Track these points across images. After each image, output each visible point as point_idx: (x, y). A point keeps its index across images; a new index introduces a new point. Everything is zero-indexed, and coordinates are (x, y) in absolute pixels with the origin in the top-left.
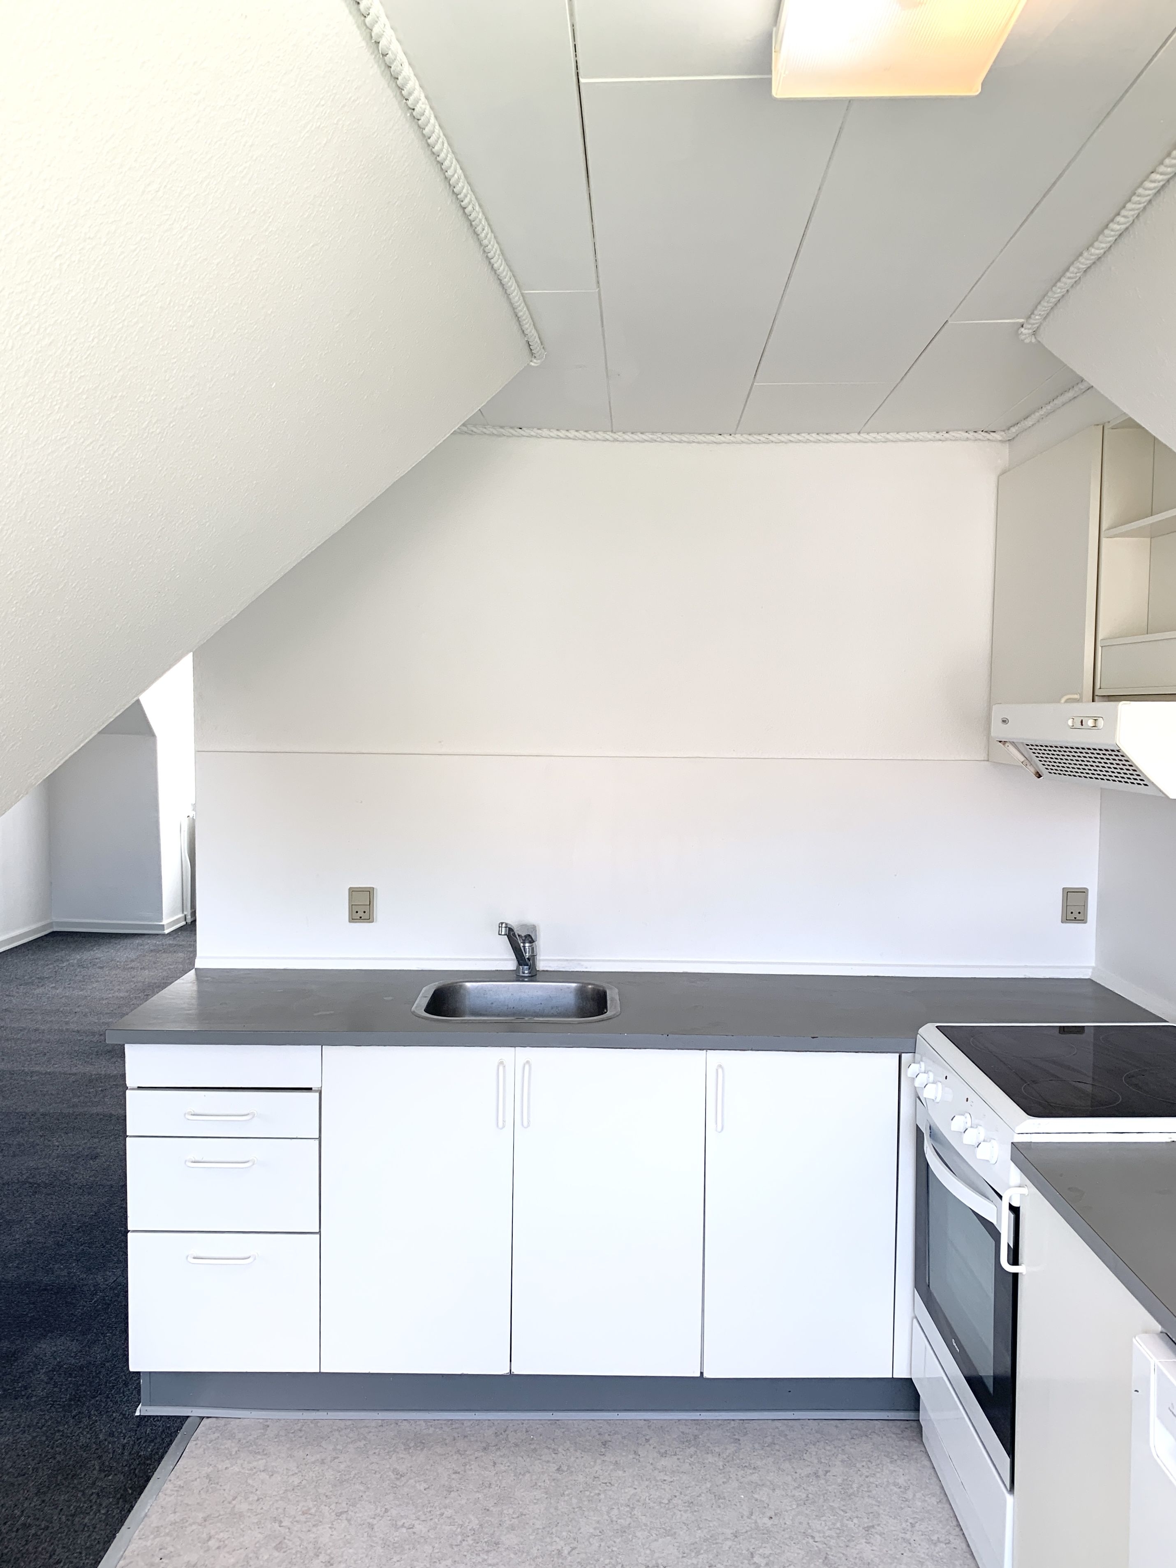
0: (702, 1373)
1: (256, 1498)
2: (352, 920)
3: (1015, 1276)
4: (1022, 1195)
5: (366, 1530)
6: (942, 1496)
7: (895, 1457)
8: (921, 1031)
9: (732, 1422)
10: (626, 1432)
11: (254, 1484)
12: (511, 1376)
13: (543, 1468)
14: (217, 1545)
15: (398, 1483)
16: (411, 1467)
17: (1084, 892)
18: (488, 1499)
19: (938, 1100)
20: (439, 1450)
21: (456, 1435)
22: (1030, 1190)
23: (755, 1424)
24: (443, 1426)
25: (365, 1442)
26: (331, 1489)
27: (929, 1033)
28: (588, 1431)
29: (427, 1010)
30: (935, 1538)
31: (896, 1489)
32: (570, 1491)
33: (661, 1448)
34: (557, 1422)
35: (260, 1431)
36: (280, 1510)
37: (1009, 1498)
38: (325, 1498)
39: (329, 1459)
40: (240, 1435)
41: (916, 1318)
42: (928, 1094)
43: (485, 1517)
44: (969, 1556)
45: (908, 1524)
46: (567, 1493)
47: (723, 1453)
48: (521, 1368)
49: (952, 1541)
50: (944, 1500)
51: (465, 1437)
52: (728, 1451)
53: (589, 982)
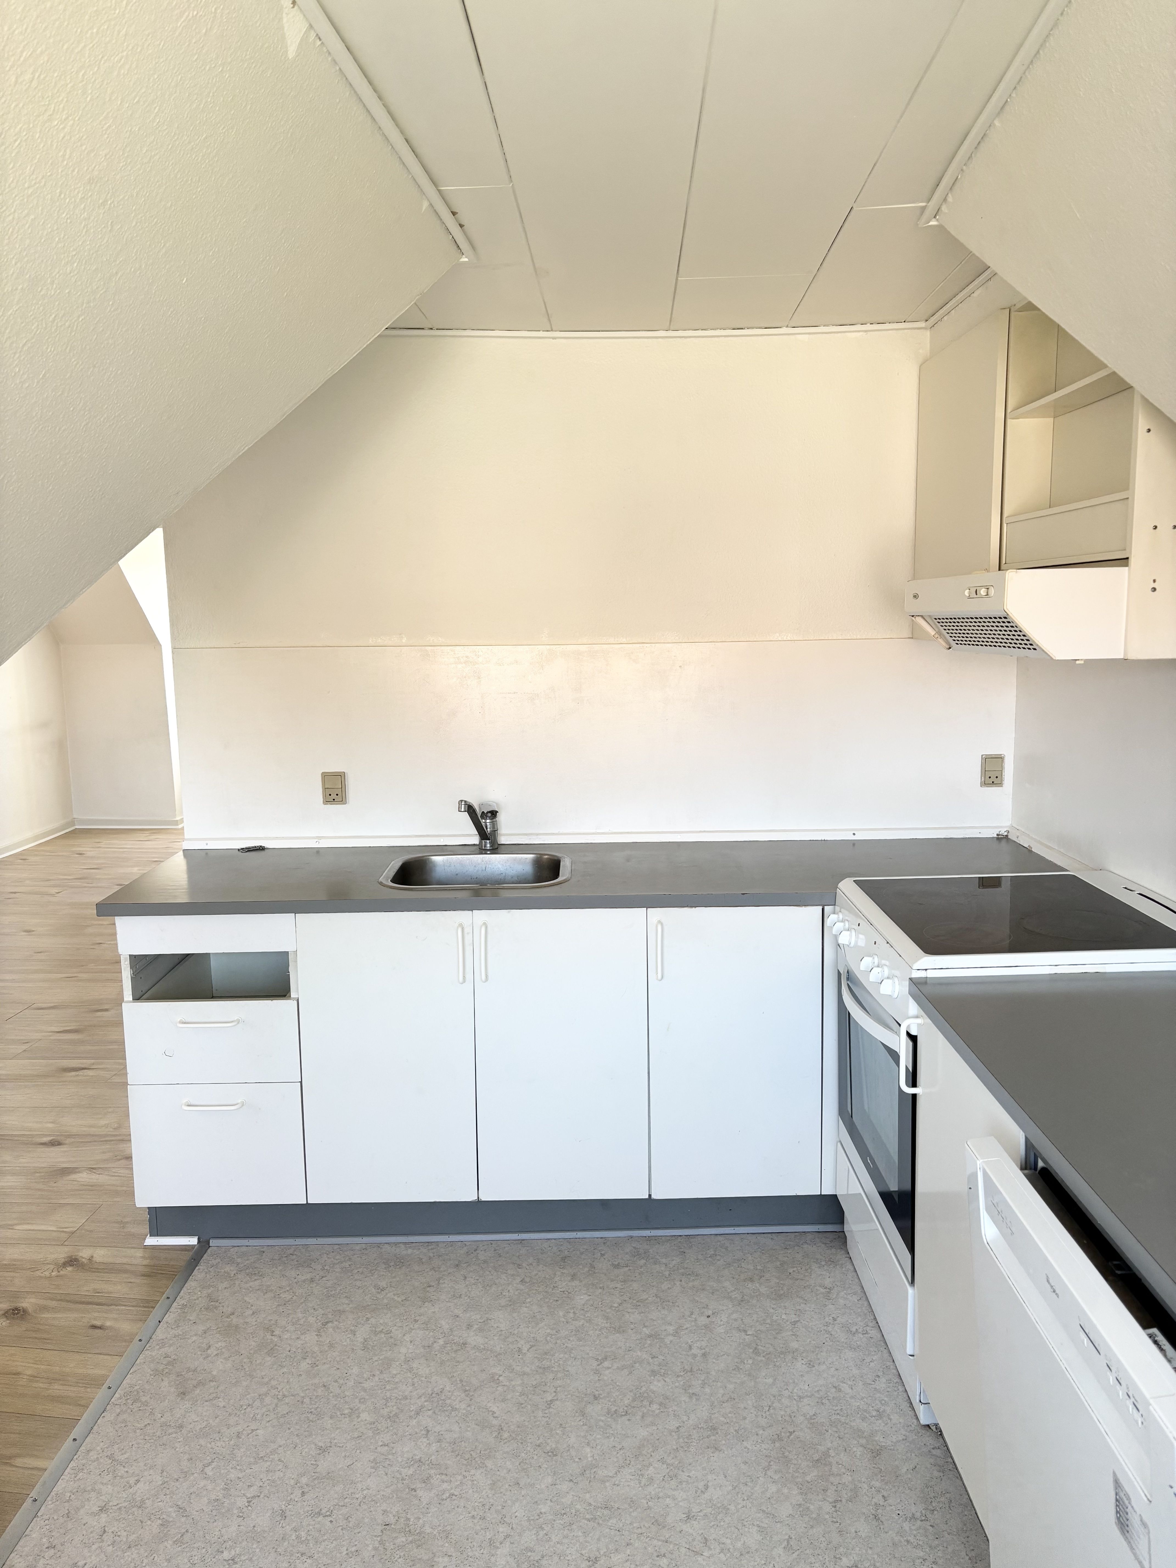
0: (650, 1195)
1: (251, 1312)
2: (326, 802)
3: (914, 1096)
4: (919, 1025)
5: (349, 1336)
6: (863, 1295)
7: (823, 1263)
8: (840, 885)
9: (679, 1238)
10: (583, 1249)
11: (250, 1301)
12: (479, 1203)
13: (508, 1280)
14: (215, 1353)
15: (378, 1296)
16: (391, 1282)
17: (1000, 758)
18: (458, 1307)
19: (852, 945)
20: (416, 1268)
21: (431, 1255)
22: (925, 1021)
23: (699, 1239)
24: (420, 1247)
25: (350, 1263)
26: (319, 1303)
27: (848, 887)
28: (550, 1248)
29: (393, 881)
30: (854, 1330)
31: (822, 1290)
32: (531, 1299)
33: (615, 1261)
34: (523, 1242)
35: (256, 1256)
36: (273, 1322)
37: (910, 1290)
38: (312, 1311)
39: (318, 1277)
40: (239, 1260)
41: (840, 1142)
42: (843, 939)
43: (454, 1322)
44: (883, 1344)
45: (831, 1318)
46: (528, 1300)
47: (669, 1264)
48: (487, 1196)
49: (869, 1332)
50: (864, 1299)
51: (439, 1256)
52: (674, 1262)
53: (546, 853)
